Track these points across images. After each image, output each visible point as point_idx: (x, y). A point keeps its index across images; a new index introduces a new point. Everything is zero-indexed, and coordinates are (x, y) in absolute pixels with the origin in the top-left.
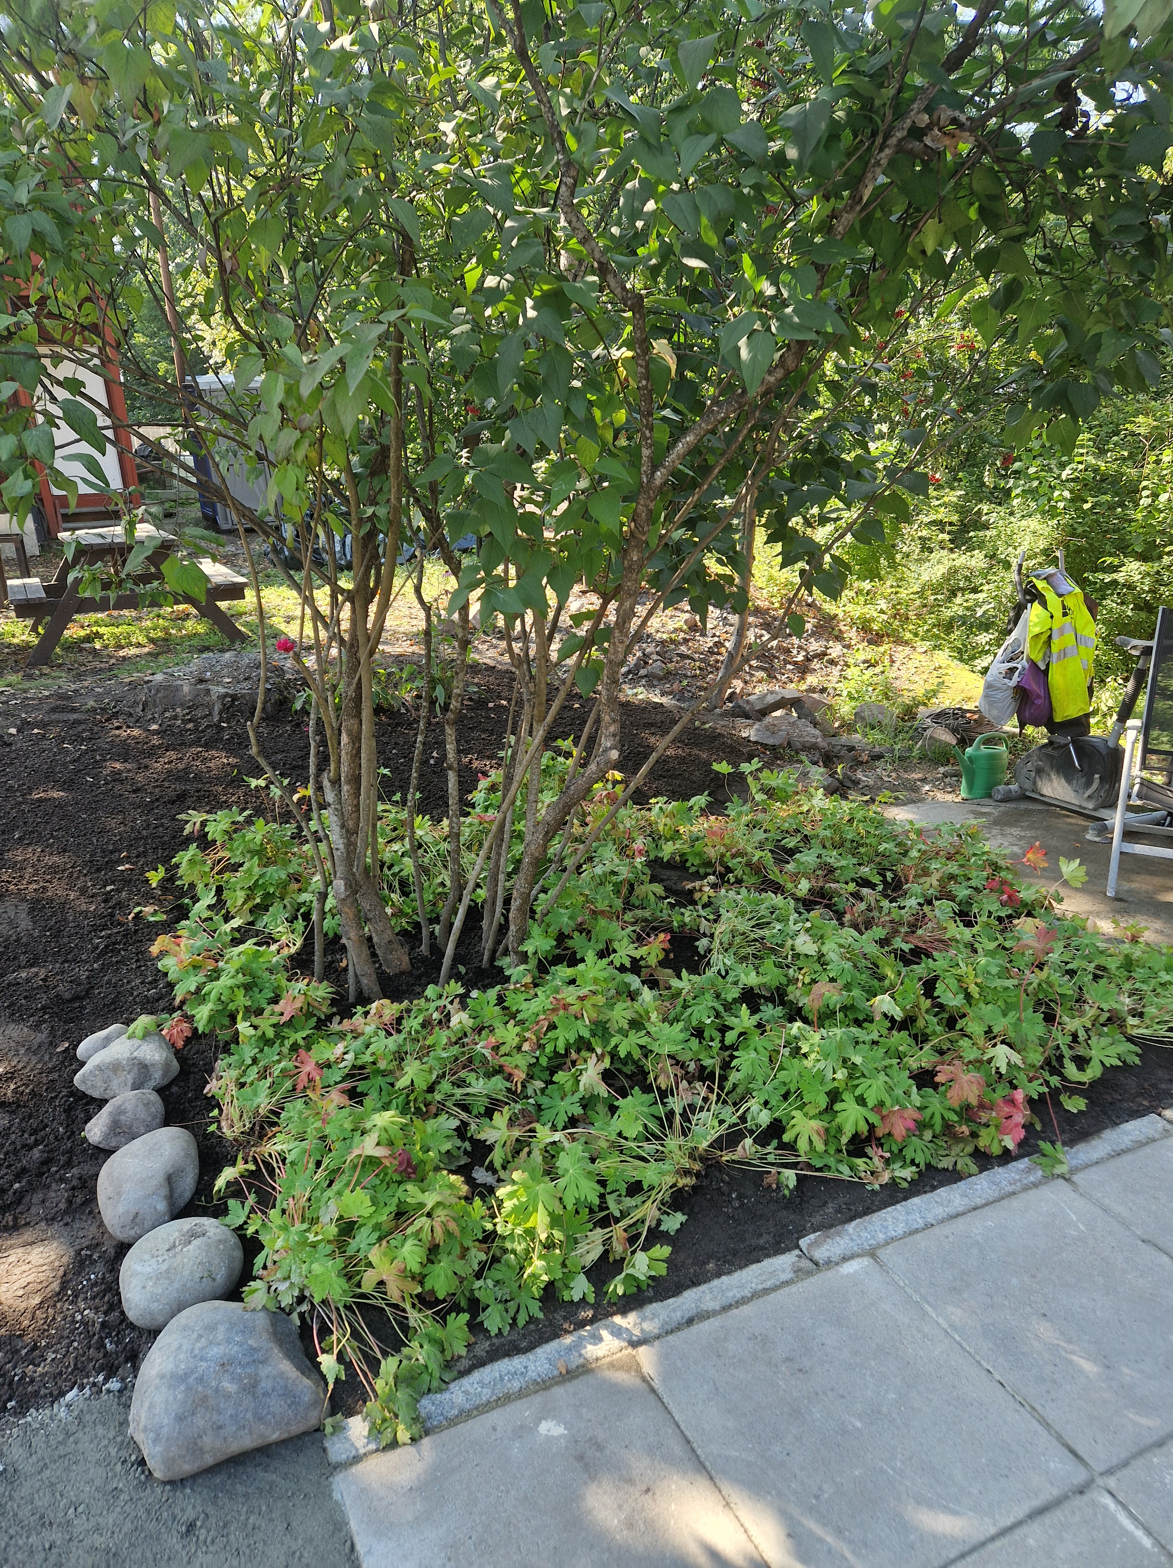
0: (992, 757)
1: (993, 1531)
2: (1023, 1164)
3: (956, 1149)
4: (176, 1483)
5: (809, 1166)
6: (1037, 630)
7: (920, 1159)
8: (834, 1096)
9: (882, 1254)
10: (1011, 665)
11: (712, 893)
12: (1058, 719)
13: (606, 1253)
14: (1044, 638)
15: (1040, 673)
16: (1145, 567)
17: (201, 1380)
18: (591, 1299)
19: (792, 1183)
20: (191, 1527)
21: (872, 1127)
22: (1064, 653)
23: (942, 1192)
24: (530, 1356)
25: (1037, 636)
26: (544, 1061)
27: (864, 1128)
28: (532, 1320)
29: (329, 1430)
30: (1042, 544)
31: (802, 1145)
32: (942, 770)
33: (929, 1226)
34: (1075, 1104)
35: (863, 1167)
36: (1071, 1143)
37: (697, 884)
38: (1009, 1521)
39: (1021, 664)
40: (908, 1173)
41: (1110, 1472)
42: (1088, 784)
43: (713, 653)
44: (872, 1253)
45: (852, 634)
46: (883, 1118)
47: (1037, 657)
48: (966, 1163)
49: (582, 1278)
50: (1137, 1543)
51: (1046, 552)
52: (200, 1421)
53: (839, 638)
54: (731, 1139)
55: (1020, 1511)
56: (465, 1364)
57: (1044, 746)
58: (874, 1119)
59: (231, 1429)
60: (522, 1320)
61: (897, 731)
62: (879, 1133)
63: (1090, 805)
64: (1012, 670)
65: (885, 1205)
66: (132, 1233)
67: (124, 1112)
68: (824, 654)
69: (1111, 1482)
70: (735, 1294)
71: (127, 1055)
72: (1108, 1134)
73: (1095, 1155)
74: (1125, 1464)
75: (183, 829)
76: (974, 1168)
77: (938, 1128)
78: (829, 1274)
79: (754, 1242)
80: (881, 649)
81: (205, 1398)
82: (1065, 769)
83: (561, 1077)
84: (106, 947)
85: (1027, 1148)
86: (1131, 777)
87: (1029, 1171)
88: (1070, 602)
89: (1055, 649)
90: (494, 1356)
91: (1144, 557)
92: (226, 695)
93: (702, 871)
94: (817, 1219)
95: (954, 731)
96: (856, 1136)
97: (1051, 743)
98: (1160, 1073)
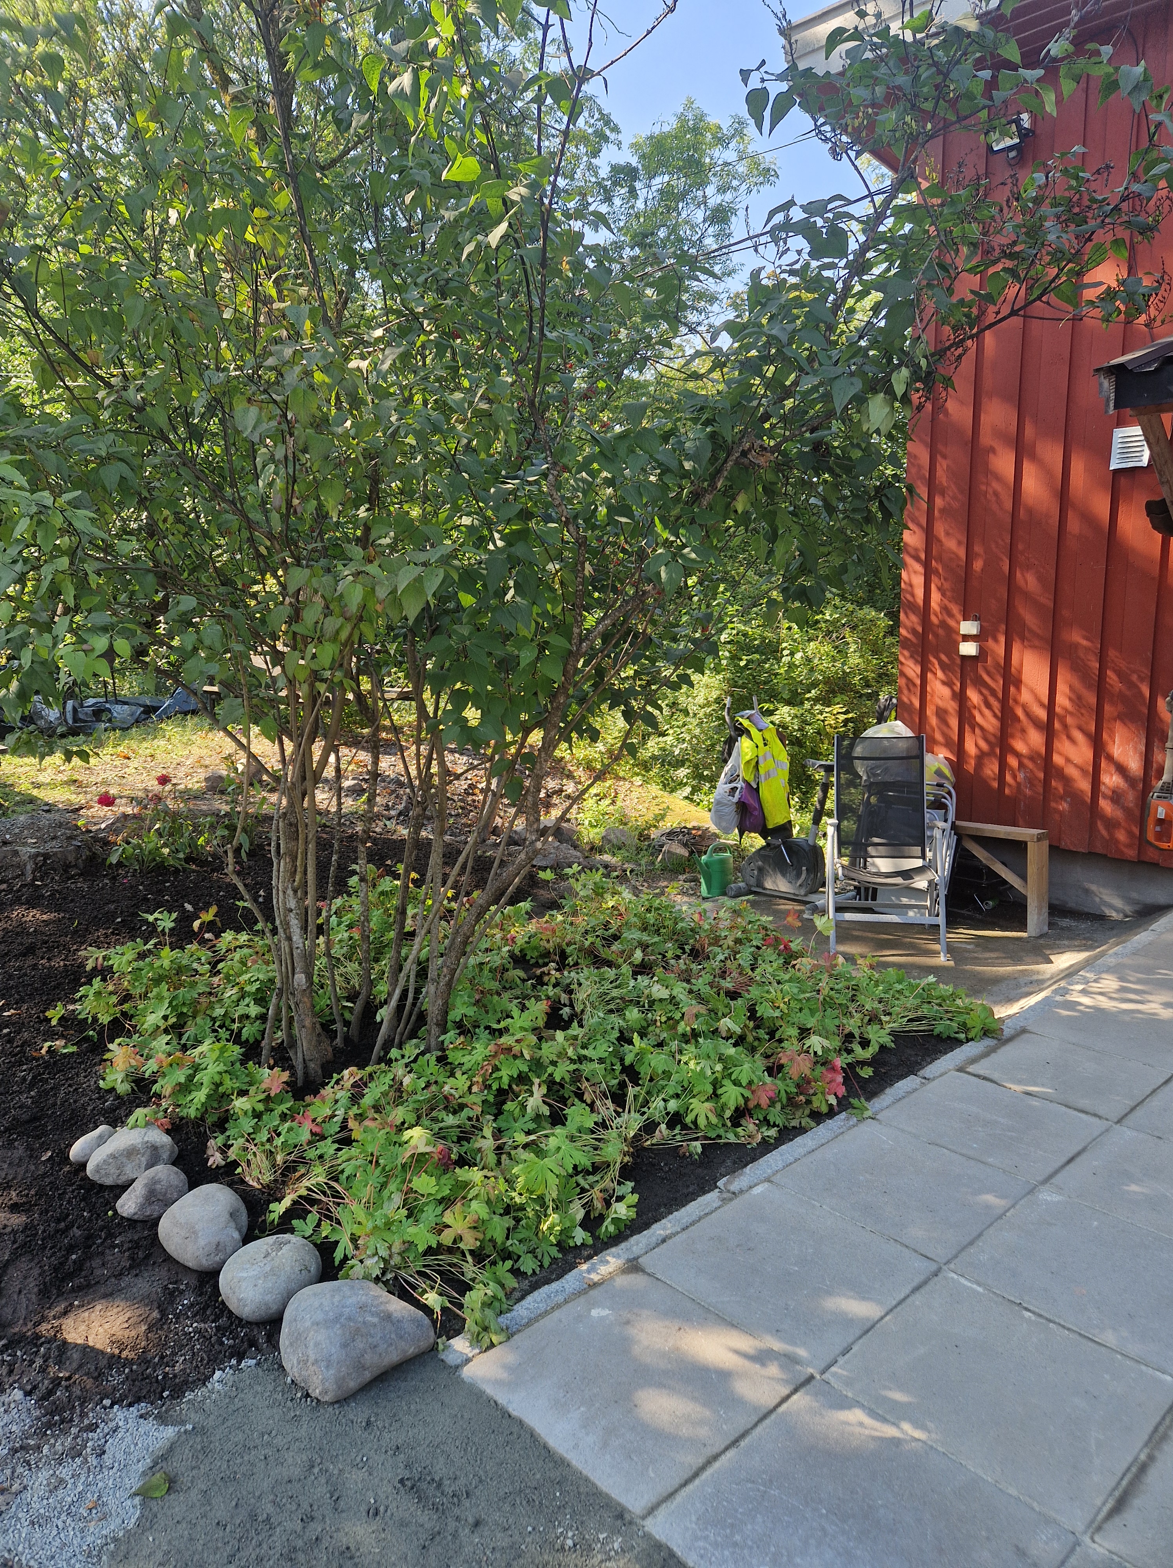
0: (723, 862)
1: (894, 1303)
2: (843, 1115)
3: (799, 1113)
4: (342, 1401)
5: (706, 1138)
6: (748, 758)
7: (779, 1121)
8: (716, 1084)
9: (776, 1179)
10: (733, 785)
11: (558, 975)
12: (770, 826)
13: (587, 1214)
14: (753, 763)
15: (754, 791)
16: (794, 711)
17: (349, 1319)
18: (590, 1241)
19: (699, 1150)
20: (368, 1423)
21: (746, 1100)
22: (768, 775)
23: (799, 1140)
24: (563, 1280)
25: (748, 762)
26: (491, 1098)
27: (741, 1101)
28: (554, 1260)
29: (441, 1347)
30: (715, 694)
31: (702, 1122)
32: (681, 877)
33: (796, 1160)
34: (866, 1072)
35: (742, 1133)
36: (868, 1099)
37: (545, 969)
38: (902, 1296)
39: (740, 784)
40: (773, 1132)
41: (948, 1262)
42: (798, 876)
43: (468, 794)
44: (768, 1180)
45: (580, 773)
46: (753, 1092)
47: (750, 778)
48: (806, 1121)
49: (579, 1229)
50: (974, 1291)
51: (718, 701)
52: (360, 1344)
53: (570, 776)
54: (650, 1127)
55: (906, 1290)
56: (517, 1294)
57: (763, 848)
58: (747, 1094)
59: (383, 1346)
60: (546, 1263)
61: (639, 850)
62: (751, 1105)
63: (802, 892)
64: (734, 789)
65: (763, 1154)
66: (217, 1258)
67: (159, 1182)
68: (561, 791)
69: (952, 1266)
70: (686, 1221)
71: (139, 1140)
72: (888, 1091)
73: (885, 1104)
74: (956, 1256)
75: (84, 966)
76: (813, 1124)
77: (784, 1101)
78: (746, 1196)
79: (685, 1191)
80: (607, 784)
81: (358, 1330)
82: (781, 867)
83: (509, 1106)
84: (34, 1078)
85: (844, 1105)
86: (834, 864)
87: (848, 1119)
88: (767, 736)
89: (762, 771)
90: (535, 1287)
91: (789, 703)
92: (38, 854)
93: (541, 961)
94: (723, 1170)
95: (685, 845)
96: (737, 1109)
97: (768, 845)
98: (909, 1051)
